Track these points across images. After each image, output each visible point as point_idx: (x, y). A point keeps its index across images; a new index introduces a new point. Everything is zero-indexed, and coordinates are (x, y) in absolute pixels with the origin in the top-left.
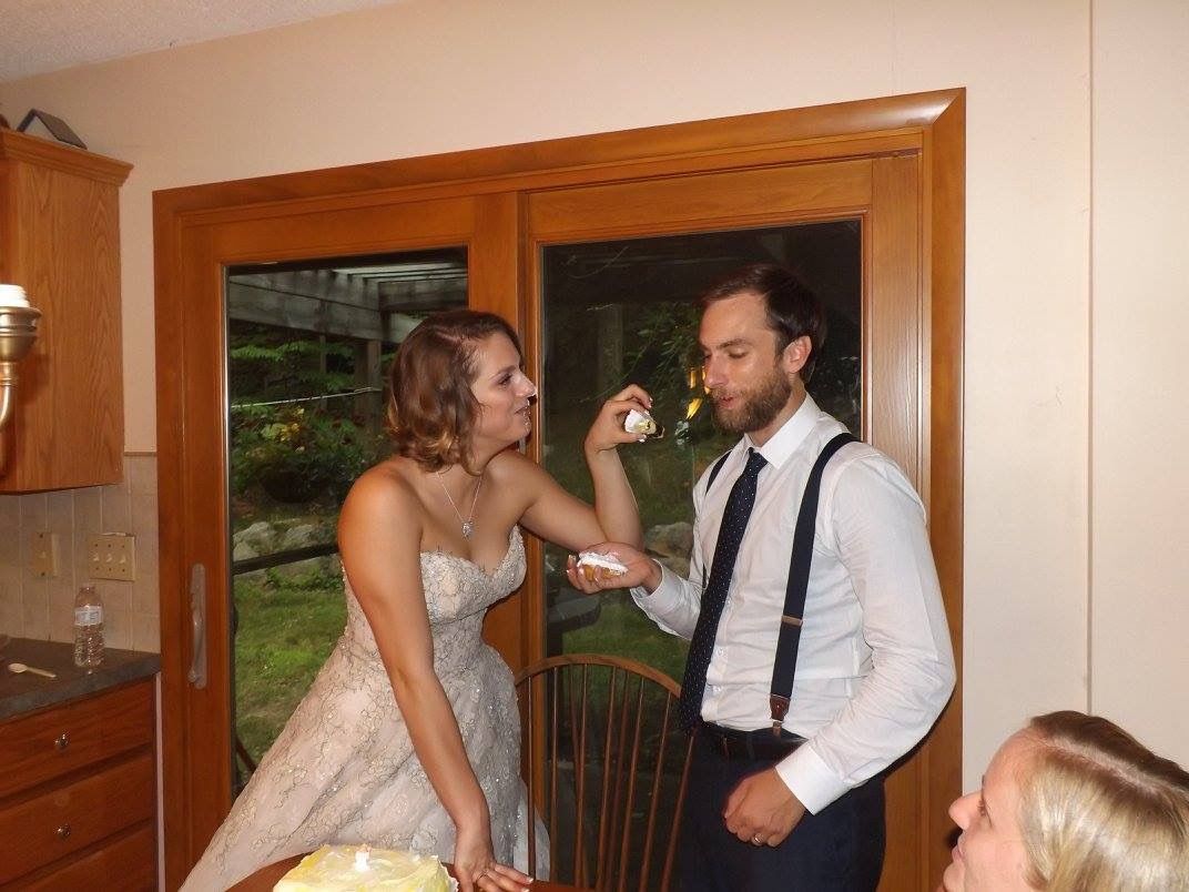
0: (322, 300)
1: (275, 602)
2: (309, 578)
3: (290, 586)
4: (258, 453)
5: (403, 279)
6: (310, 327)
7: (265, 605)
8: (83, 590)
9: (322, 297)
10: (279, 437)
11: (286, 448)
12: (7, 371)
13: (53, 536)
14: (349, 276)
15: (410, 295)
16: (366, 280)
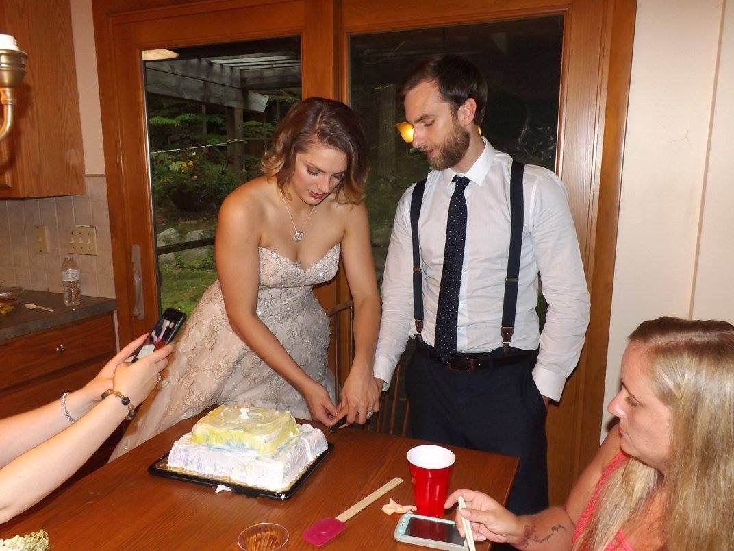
0: (205, 81)
1: (181, 277)
2: (201, 262)
3: (190, 267)
4: (167, 179)
5: (256, 67)
6: (198, 99)
7: (175, 279)
8: (66, 259)
9: (205, 78)
10: (180, 170)
11: (184, 176)
12: (8, 94)
13: (45, 227)
14: (221, 65)
15: (261, 78)
16: (232, 68)
